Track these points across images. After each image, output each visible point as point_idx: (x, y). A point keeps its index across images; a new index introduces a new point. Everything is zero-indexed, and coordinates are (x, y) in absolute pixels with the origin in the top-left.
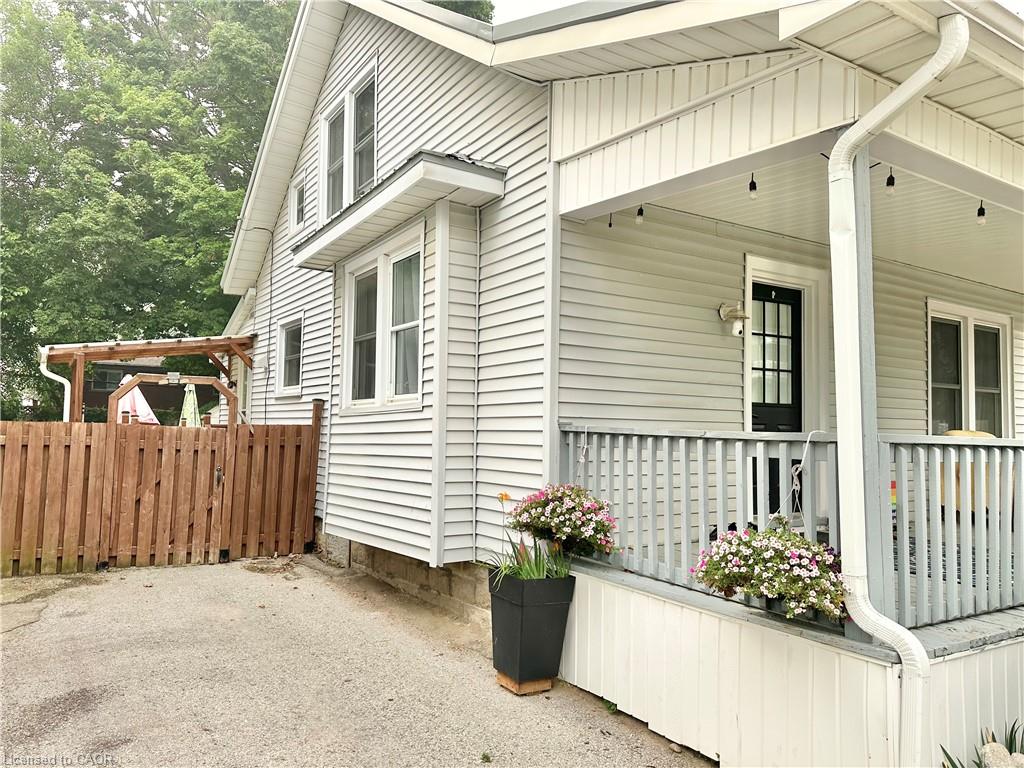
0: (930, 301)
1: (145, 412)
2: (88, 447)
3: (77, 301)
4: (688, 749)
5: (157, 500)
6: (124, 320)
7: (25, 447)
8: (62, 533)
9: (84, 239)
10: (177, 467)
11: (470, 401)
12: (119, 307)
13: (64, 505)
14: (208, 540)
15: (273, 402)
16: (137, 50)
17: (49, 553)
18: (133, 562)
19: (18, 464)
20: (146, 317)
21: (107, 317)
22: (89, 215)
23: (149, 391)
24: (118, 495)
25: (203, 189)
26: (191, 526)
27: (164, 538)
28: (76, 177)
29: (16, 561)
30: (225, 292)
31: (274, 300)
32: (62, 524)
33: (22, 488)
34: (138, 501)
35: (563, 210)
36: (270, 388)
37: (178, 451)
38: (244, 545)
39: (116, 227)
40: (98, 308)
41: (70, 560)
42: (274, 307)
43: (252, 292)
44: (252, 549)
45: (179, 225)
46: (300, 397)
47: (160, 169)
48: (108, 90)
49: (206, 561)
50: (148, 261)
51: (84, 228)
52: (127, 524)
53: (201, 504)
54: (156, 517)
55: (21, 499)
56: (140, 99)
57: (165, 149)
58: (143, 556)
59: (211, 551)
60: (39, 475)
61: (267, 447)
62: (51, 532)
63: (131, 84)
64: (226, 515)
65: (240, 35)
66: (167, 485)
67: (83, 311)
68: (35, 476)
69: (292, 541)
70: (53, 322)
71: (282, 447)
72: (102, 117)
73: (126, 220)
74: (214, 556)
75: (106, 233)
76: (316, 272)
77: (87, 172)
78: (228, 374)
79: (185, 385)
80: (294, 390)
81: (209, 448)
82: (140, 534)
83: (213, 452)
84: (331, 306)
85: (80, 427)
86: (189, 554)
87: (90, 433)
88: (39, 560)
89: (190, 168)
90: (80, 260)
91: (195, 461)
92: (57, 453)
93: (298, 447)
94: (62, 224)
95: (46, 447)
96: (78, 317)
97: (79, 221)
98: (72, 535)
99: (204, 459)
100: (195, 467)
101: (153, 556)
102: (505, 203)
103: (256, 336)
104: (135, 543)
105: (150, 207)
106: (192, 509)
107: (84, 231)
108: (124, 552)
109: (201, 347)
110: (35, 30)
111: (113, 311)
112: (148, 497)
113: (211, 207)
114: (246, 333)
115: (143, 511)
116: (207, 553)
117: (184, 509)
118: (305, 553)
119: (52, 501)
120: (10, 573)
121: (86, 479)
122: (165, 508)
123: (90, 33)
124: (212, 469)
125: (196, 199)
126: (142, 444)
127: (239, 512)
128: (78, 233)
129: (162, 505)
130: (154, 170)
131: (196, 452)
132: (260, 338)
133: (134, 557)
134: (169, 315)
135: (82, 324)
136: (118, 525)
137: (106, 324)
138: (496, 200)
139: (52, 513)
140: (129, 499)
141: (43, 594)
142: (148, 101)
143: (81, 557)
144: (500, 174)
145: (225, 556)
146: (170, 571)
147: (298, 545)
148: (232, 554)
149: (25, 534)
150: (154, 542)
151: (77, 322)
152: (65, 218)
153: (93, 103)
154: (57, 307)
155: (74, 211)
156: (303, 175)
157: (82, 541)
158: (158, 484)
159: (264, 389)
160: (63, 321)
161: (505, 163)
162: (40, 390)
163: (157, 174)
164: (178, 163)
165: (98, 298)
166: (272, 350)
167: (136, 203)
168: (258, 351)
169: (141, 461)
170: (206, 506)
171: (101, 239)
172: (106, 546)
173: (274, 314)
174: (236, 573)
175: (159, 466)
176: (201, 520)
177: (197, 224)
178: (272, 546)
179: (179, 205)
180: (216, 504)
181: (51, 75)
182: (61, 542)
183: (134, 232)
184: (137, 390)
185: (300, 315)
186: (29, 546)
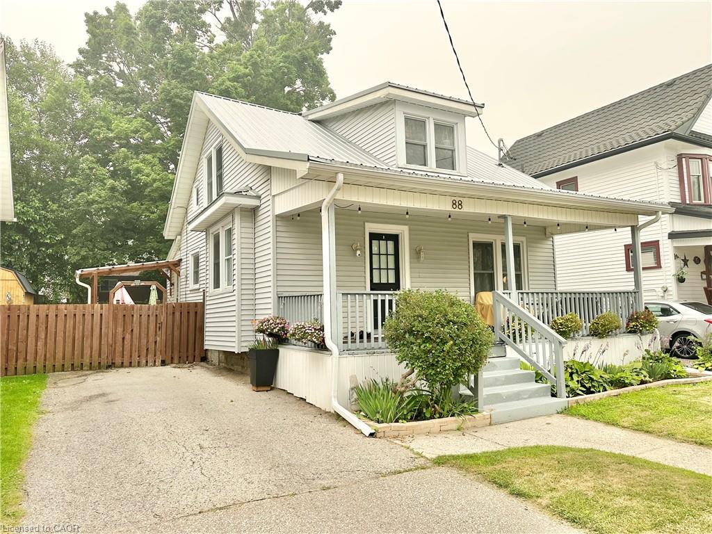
0: (470, 234)
1: (128, 300)
2: (101, 315)
3: (91, 241)
4: (302, 398)
5: (132, 337)
6: (118, 250)
7: (75, 315)
8: (91, 352)
9: (93, 206)
10: (140, 323)
11: (252, 287)
12: (114, 243)
13: (92, 340)
14: (155, 356)
15: (189, 292)
16: (120, 93)
17: (86, 361)
18: (122, 366)
19: (72, 323)
20: (130, 247)
21: (108, 249)
22: (97, 193)
23: (130, 290)
24: (115, 335)
25: (159, 174)
26: (147, 349)
27: (135, 355)
28: (88, 171)
29: (73, 365)
30: (165, 238)
31: (188, 242)
32: (92, 348)
33: (74, 333)
34: (123, 338)
35: (276, 214)
36: (187, 286)
37: (141, 315)
38: (172, 358)
39: (111, 198)
40: (102, 244)
41: (95, 364)
42: (189, 245)
43: (179, 237)
44: (176, 360)
45: (146, 195)
46: (199, 289)
47: (134, 164)
48: (104, 119)
49: (155, 365)
50: (129, 215)
51: (93, 200)
52: (119, 349)
53: (151, 339)
54: (131, 345)
55: (74, 337)
56: (122, 124)
57: (137, 150)
58: (126, 363)
59: (157, 360)
60: (81, 327)
61: (181, 313)
62: (87, 351)
63: (117, 114)
64: (163, 344)
65: (176, 87)
66: (136, 331)
67: (94, 246)
68: (79, 327)
69: (194, 357)
70: (78, 254)
71: (188, 312)
72: (101, 136)
73: (117, 194)
74: (158, 362)
75: (106, 202)
76: (199, 233)
77: (94, 168)
78: (170, 279)
79: (150, 286)
80: (197, 286)
81: (155, 314)
82: (125, 353)
83: (156, 315)
84: (205, 248)
85: (97, 306)
86: (147, 362)
87: (102, 309)
88: (82, 364)
89: (151, 163)
90: (91, 216)
91: (148, 320)
92: (88, 317)
93: (196, 312)
94: (81, 198)
95: (84, 315)
96: (92, 250)
97: (91, 197)
98: (95, 353)
99: (152, 319)
100: (148, 323)
101: (131, 363)
102: (261, 208)
103: (181, 260)
104: (123, 357)
105: (129, 186)
106: (148, 342)
107: (94, 202)
108: (118, 361)
109: (154, 266)
110: (62, 89)
111: (111, 246)
112: (128, 337)
113: (163, 185)
114: (177, 258)
115: (126, 343)
116: (155, 361)
117: (144, 341)
118: (201, 361)
119: (87, 338)
120: (70, 369)
121: (101, 329)
122: (136, 342)
123: (93, 86)
124: (156, 324)
125: (154, 181)
126: (125, 312)
127: (169, 343)
128: (90, 203)
129: (134, 340)
130: (131, 165)
131: (149, 316)
132: (183, 261)
133: (122, 363)
134: (143, 246)
135: (94, 254)
136: (115, 349)
137: (107, 253)
138: (258, 207)
139: (87, 344)
140: (120, 338)
141: (86, 375)
142: (126, 126)
143: (100, 363)
144: (259, 197)
145: (163, 363)
146: (138, 369)
147: (198, 358)
148: (167, 362)
149: (76, 353)
150: (131, 356)
151: (91, 253)
152: (83, 195)
153: (96, 128)
154: (80, 245)
155: (88, 190)
156: (198, 183)
157: (100, 356)
158: (132, 330)
159: (185, 286)
160: (83, 253)
161: (261, 193)
162: (71, 292)
163: (133, 167)
164: (144, 160)
165: (102, 238)
166: (188, 267)
167: (121, 184)
168: (182, 267)
169: (124, 321)
170: (154, 340)
171: (103, 206)
172: (110, 358)
173: (189, 249)
174: (169, 370)
175: (132, 322)
176: (152, 346)
177: (156, 195)
178: (185, 359)
179: (146, 185)
180: (158, 339)
181: (72, 112)
182: (91, 356)
183: (121, 201)
184: (124, 289)
185: (198, 250)
186: (78, 358)
